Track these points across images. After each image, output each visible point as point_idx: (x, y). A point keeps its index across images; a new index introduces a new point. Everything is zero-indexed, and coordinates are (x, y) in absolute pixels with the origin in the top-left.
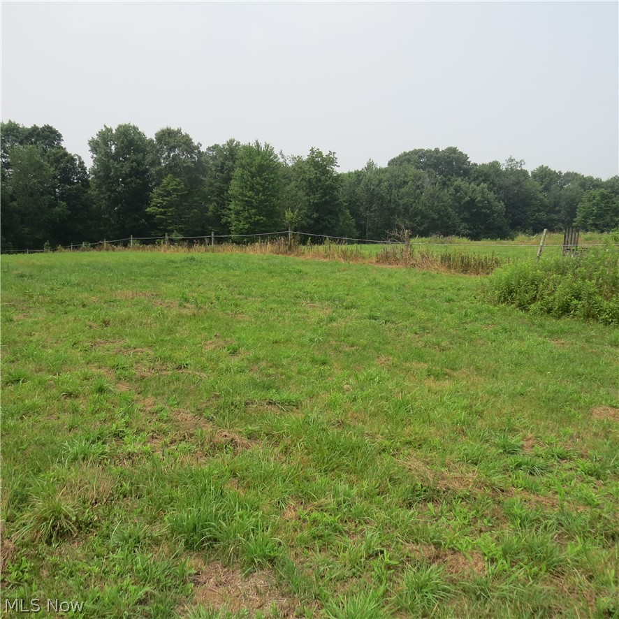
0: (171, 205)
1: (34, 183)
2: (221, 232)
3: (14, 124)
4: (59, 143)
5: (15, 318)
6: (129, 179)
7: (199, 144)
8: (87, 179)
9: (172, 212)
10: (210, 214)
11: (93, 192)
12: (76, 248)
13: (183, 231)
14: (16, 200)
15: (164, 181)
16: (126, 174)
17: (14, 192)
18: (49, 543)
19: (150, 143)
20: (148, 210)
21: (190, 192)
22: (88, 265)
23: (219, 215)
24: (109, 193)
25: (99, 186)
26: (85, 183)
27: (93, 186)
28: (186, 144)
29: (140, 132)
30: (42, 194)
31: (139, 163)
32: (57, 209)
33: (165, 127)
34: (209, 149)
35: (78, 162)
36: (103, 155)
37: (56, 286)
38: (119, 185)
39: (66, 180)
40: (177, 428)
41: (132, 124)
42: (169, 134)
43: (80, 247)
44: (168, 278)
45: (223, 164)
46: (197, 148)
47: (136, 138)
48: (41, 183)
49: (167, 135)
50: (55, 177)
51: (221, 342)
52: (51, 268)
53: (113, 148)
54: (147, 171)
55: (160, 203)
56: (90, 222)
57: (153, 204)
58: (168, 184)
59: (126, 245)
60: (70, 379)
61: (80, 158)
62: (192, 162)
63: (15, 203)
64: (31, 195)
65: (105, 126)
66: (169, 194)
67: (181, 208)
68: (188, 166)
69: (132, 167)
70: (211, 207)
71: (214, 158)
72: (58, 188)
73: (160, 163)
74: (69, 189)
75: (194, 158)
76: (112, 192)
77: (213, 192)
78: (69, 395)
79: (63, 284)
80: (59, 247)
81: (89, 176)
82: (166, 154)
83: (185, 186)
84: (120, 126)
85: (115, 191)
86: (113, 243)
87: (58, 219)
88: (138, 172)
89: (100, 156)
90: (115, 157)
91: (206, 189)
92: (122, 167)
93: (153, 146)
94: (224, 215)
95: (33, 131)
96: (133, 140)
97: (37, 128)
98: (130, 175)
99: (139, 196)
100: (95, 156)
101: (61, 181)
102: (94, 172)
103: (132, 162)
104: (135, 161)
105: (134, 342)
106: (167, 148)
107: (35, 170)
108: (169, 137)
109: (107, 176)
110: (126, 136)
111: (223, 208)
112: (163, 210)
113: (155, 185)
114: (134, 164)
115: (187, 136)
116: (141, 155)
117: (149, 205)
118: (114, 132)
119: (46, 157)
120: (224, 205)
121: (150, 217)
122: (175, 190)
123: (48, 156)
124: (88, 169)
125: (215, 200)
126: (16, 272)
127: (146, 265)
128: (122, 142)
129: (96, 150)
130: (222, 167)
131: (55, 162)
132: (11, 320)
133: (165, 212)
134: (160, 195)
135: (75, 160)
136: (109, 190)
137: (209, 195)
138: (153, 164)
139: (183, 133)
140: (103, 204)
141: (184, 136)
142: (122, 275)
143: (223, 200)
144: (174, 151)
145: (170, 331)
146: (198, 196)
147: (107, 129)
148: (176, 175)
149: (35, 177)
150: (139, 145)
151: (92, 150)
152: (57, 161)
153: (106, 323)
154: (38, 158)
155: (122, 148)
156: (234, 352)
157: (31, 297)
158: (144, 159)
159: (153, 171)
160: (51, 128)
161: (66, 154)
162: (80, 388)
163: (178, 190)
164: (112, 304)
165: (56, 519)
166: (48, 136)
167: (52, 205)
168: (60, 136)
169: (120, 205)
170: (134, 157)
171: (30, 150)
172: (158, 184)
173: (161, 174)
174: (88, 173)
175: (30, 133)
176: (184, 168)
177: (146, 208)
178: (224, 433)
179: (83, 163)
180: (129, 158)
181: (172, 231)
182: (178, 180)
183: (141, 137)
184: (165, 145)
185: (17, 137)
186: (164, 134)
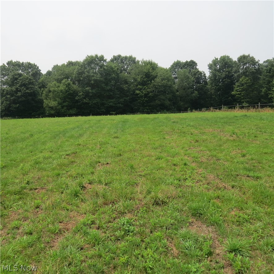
0: (243, 90)
1: (186, 85)
2: (268, 102)
3: (179, 61)
4: (196, 67)
5: (166, 138)
6: (225, 80)
7: (258, 60)
8: (206, 81)
9: (244, 93)
10: (263, 93)
11: (209, 86)
12: (201, 110)
13: (249, 102)
14: (178, 92)
15: (241, 79)
16: (223, 78)
17: (178, 88)
18: (153, 205)
19: (234, 63)
20: (233, 93)
21: (253, 84)
22: (200, 118)
23: (267, 94)
24: (215, 87)
25: (212, 84)
26: (206, 83)
27: (209, 84)
28: (253, 61)
29: (230, 58)
30: (188, 89)
31: (229, 72)
32: (194, 94)
33: (242, 55)
34: (264, 62)
35: (203, 74)
36: (213, 70)
37: (185, 126)
38: (220, 83)
39: (198, 82)
40: (206, 180)
41: (227, 55)
42: (244, 57)
43: (202, 110)
44: (230, 124)
45: (270, 69)
46: (257, 62)
47: (228, 61)
48: (188, 84)
49: (243, 58)
50: (193, 81)
51: (240, 151)
52: (185, 119)
53: (218, 66)
54: (233, 75)
55: (238, 90)
56: (207, 99)
57: (235, 90)
58: (243, 81)
59: (220, 109)
60: (176, 160)
61: (204, 72)
62: (255, 69)
63: (178, 93)
64: (184, 89)
65: (215, 58)
66: (243, 85)
67: (248, 91)
68: (252, 72)
69: (226, 74)
70: (263, 90)
71: (267, 66)
72: (195, 86)
73: (239, 72)
74: (199, 86)
75: (256, 67)
76: (217, 86)
77: (265, 83)
78: (175, 165)
79: (187, 126)
80: (194, 110)
81: (207, 80)
82: (242, 67)
83: (251, 81)
84: (221, 57)
85: (218, 85)
86: (215, 108)
87: (194, 99)
88: (229, 76)
89: (212, 71)
90: (219, 71)
91: (261, 82)
92: (222, 75)
93: (236, 64)
94: (270, 94)
95: (186, 63)
96: (227, 62)
97: (188, 62)
98: (225, 78)
99: (229, 87)
100: (210, 71)
101: (196, 83)
102: (210, 78)
103: (226, 72)
104: (228, 71)
105: (204, 149)
106: (243, 64)
107: (186, 79)
108: (244, 59)
109: (215, 79)
110: (224, 61)
111: (270, 90)
112: (239, 93)
113: (236, 82)
114: (227, 73)
115: (253, 57)
116: (230, 69)
117: (233, 91)
118: (219, 59)
119: (190, 73)
120: (270, 88)
121: (233, 96)
122: (246, 83)
123: (191, 73)
124: (207, 77)
125: (266, 87)
126: (173, 121)
127: (224, 118)
128: (222, 64)
129: (211, 68)
130: (270, 70)
131: (194, 75)
132: (165, 138)
133: (240, 93)
134: (238, 86)
135: (202, 73)
136: (216, 85)
137: (263, 84)
138: (235, 72)
139: (251, 56)
140: (213, 91)
141: (251, 58)
142: (212, 122)
143: (270, 86)
144: (246, 65)
145: (220, 146)
146: (257, 85)
147: (216, 59)
148: (246, 76)
149: (186, 82)
150: (230, 64)
151: (209, 69)
152: (195, 74)
153: (197, 141)
154: (187, 74)
155: (222, 66)
156: (244, 156)
157: (174, 130)
158: (232, 70)
159: (236, 75)
160: (193, 61)
161: (198, 71)
162: (178, 163)
163: (247, 83)
164: (203, 134)
165: (156, 199)
166: (192, 64)
167: (192, 93)
168: (196, 64)
169: (220, 91)
170: (227, 70)
171: (184, 71)
172: (237, 81)
173: (239, 77)
174: (207, 78)
175: (185, 64)
176: (251, 72)
177: (232, 92)
178: (223, 184)
179: (205, 74)
180: (225, 71)
181: (243, 102)
182: (247, 78)
183: (231, 60)
184: (242, 63)
185: (180, 66)
186: (242, 58)
